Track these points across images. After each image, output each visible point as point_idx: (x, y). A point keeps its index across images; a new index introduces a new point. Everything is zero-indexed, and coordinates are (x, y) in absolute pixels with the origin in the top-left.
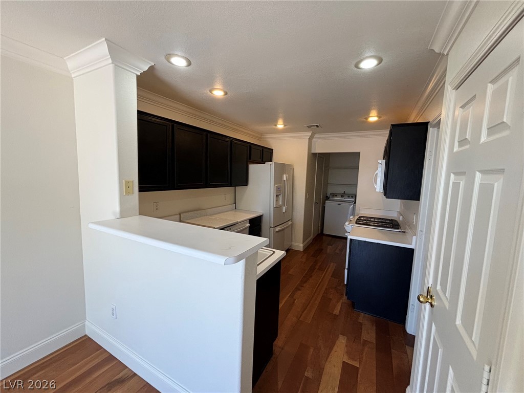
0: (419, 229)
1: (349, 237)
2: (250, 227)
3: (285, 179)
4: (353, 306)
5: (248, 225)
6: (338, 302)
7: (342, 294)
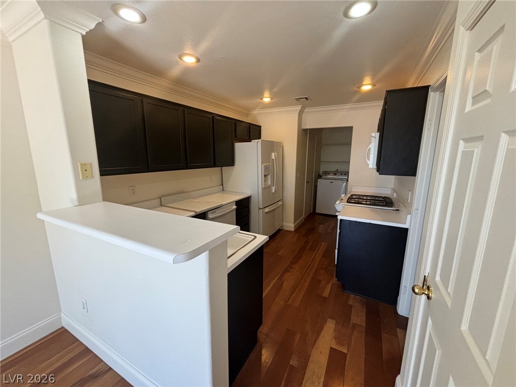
0: (415, 208)
1: (339, 218)
2: (237, 210)
3: (273, 157)
4: (344, 287)
5: (235, 207)
6: (328, 283)
7: (333, 275)
